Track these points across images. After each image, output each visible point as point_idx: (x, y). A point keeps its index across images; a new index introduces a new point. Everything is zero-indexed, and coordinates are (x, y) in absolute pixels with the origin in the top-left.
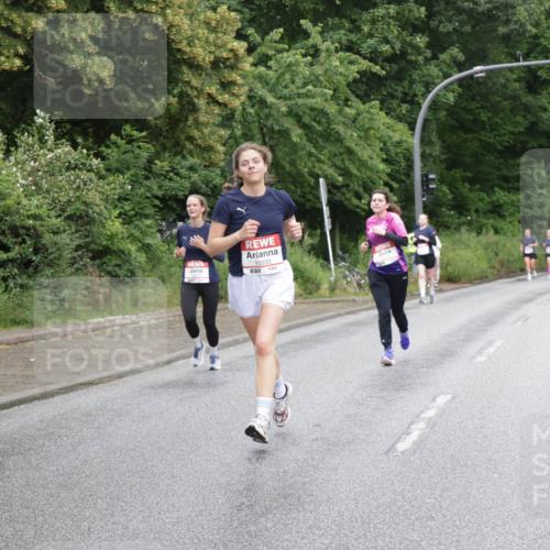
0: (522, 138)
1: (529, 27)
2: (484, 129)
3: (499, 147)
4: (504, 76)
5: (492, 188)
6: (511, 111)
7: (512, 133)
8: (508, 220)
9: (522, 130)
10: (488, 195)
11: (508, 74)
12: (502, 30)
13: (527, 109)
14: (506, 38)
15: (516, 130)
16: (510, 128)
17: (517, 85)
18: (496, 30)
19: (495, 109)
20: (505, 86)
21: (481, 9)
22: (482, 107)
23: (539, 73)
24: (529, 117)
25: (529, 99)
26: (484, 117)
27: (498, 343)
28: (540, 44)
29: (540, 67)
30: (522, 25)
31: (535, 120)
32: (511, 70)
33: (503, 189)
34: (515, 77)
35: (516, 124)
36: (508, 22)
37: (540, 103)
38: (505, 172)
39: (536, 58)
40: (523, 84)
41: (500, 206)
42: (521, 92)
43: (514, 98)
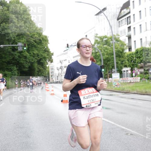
0: (11, 60)
1: (13, 38)
2: (3, 58)
3: (6, 62)
4: (7, 48)
5: (5, 70)
6: (9, 55)
7: (9, 59)
8: (8, 77)
9: (11, 59)
10: (4, 72)
11: (8, 47)
12: (7, 38)
13: (12, 55)
14: (8, 40)
15: (10, 59)
16: (9, 58)
17: (10, 50)
18: (6, 38)
19: (5, 54)
20: (7, 50)
21: (2, 34)
22: (3, 54)
23: (15, 47)
24: (13, 56)
25: (12, 52)
26: (3, 56)
27: (3, 103)
28: (15, 42)
29: (15, 46)
30: (11, 38)
31: (14, 57)
32: (9, 46)
33: (7, 71)
34: (10, 48)
35: (10, 57)
36: (8, 37)
37: (15, 54)
38: (7, 67)
39: (14, 44)
40: (11, 50)
41: (6, 74)
42: (11, 51)
43: (9, 52)
